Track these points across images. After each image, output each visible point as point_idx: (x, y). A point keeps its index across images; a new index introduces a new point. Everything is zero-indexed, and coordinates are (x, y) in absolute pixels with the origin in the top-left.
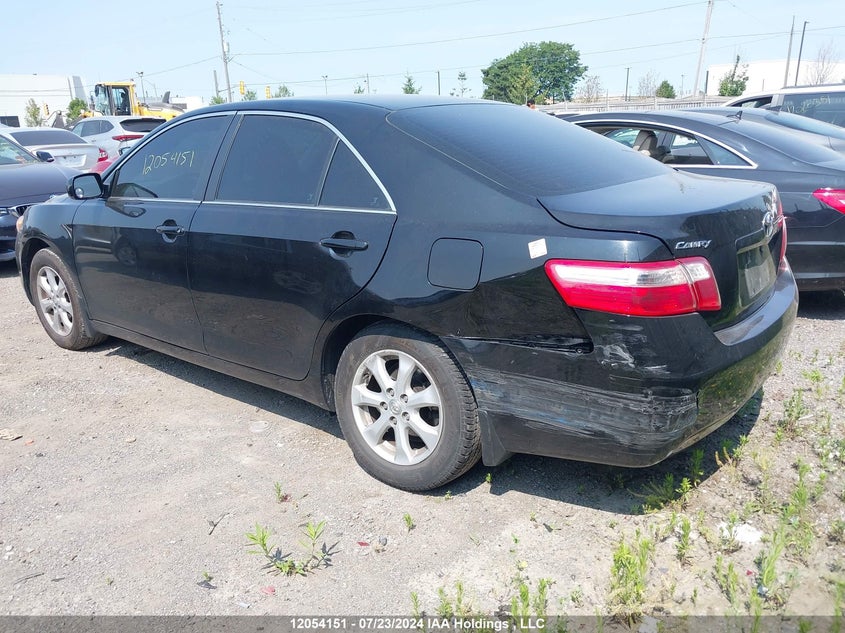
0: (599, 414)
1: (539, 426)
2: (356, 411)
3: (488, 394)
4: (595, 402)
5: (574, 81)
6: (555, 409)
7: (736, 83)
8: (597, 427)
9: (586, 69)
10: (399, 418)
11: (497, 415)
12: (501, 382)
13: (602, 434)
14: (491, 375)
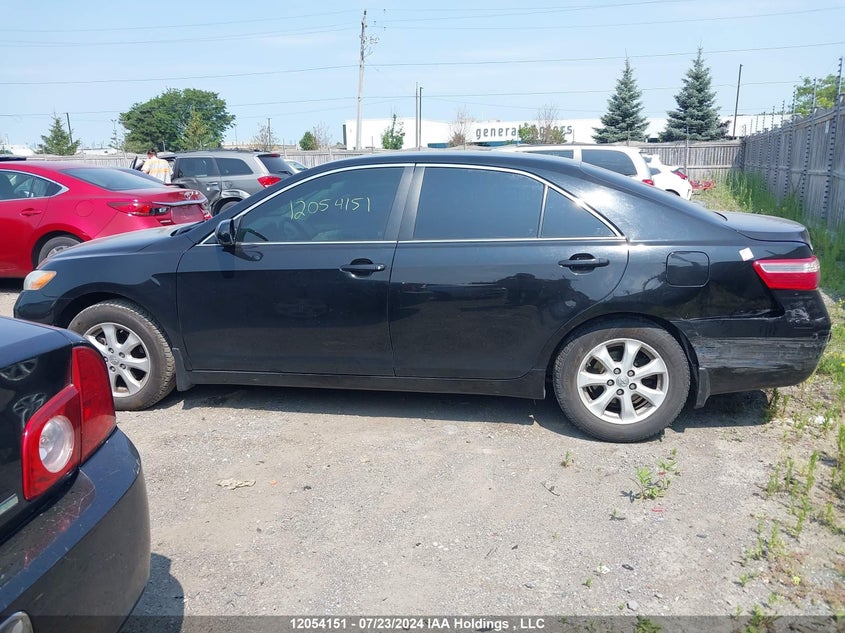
0: (785, 354)
1: (743, 370)
2: (581, 393)
3: (708, 356)
4: (783, 347)
5: (223, 129)
6: (756, 357)
7: (395, 137)
8: (783, 363)
9: (233, 117)
10: (626, 390)
11: (713, 369)
12: (718, 345)
13: (786, 366)
14: (711, 342)
